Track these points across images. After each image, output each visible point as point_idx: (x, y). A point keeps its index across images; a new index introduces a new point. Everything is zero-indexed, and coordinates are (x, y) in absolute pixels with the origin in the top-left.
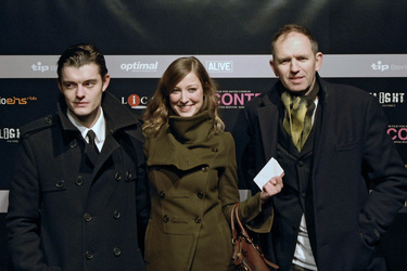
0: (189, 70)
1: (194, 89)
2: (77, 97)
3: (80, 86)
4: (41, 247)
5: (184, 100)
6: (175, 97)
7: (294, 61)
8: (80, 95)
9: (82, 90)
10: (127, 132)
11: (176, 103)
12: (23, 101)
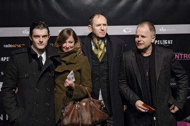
0: (70, 35)
1: (72, 42)
2: (40, 42)
3: (41, 37)
4: (16, 100)
5: (68, 47)
6: (64, 45)
7: (102, 25)
8: (41, 41)
9: (42, 39)
10: (55, 58)
11: (64, 48)
12: (19, 46)
